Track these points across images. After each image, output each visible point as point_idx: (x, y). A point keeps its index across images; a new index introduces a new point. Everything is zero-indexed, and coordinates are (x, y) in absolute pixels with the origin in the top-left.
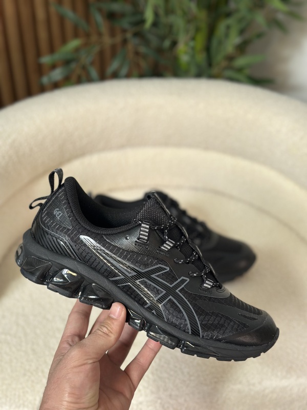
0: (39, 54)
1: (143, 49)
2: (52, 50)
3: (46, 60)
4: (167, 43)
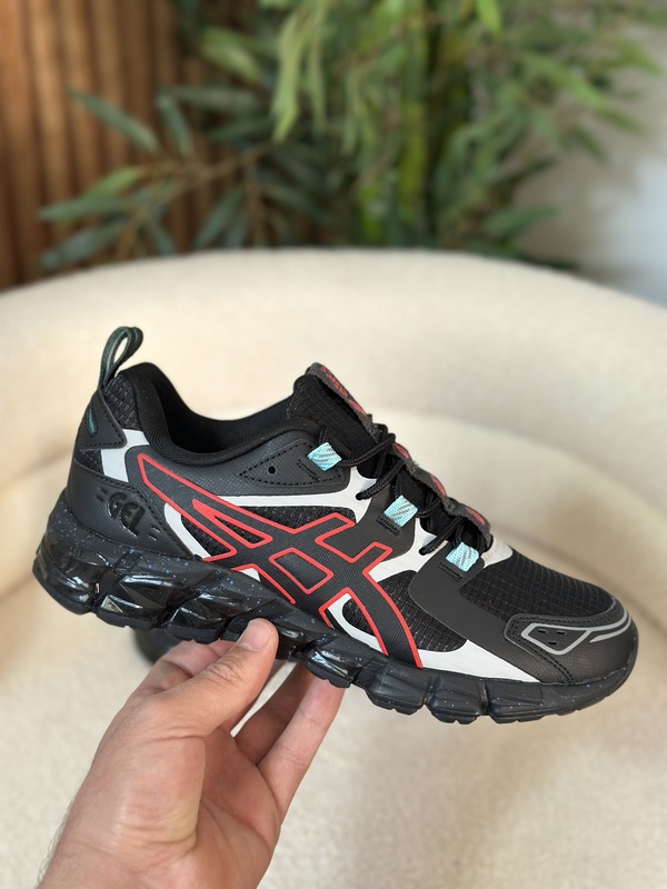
0: (44, 198)
1: (280, 192)
2: (76, 188)
3: (60, 211)
4: (335, 179)
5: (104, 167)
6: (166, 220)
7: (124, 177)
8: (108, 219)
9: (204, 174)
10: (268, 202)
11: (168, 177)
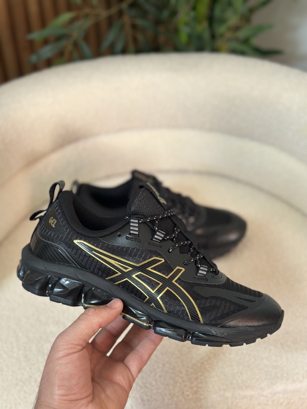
0: (29, 30)
1: (140, 22)
2: (43, 24)
3: (36, 36)
4: (166, 14)
5: (56, 13)
6: (86, 38)
7: (66, 17)
8: (59, 38)
9: (104, 14)
10: (134, 27)
11: (87, 16)
